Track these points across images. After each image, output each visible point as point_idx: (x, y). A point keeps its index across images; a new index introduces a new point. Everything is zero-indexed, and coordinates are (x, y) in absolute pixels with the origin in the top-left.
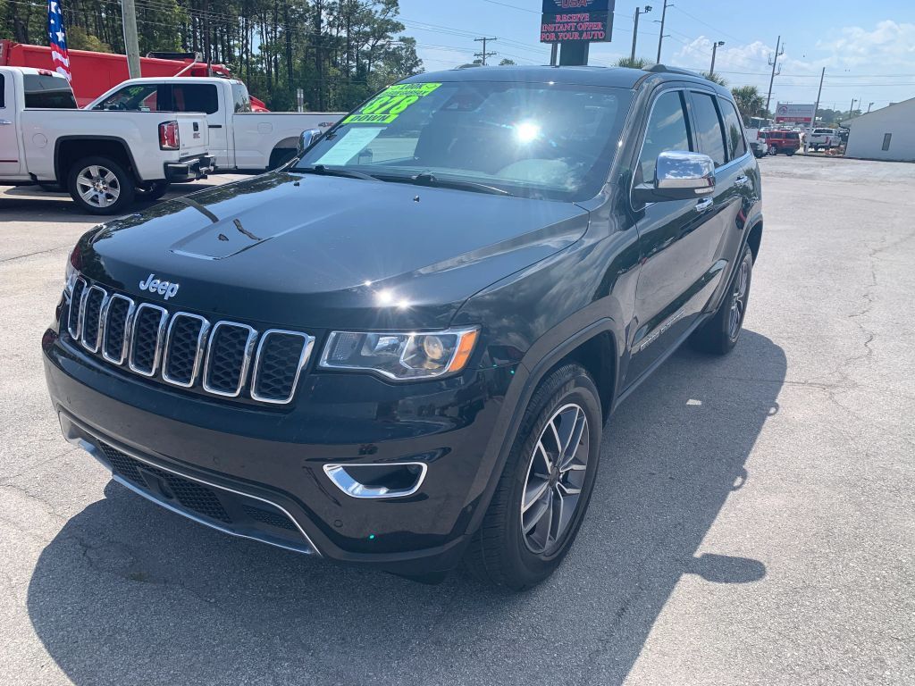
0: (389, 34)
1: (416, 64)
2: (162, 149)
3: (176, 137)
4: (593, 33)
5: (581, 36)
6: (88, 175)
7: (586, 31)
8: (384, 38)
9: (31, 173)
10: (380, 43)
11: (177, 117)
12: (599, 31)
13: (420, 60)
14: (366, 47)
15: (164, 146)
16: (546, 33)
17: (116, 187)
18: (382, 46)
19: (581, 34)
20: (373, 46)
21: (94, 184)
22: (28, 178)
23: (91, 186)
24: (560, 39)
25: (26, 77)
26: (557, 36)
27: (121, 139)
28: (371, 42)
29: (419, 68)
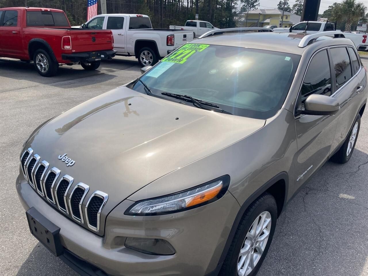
2: (167, 45)
3: (173, 41)
6: (144, 54)
9: (128, 53)
11: (174, 33)
15: (168, 44)
17: (152, 59)
21: (145, 57)
22: (127, 54)
23: (145, 58)
25: (131, 18)
27: (155, 41)
29: (257, 3)
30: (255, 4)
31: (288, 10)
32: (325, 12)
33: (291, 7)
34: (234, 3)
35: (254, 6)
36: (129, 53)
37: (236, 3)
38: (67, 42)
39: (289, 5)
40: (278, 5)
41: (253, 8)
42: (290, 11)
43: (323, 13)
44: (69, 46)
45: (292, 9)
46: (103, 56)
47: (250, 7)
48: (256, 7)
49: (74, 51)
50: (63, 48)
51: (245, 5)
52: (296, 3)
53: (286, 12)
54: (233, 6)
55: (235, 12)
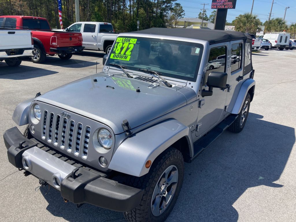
0: (172, 2)
1: (182, 12)
4: (229, 6)
5: (225, 7)
7: (227, 5)
8: (170, 3)
10: (168, 5)
12: (231, 5)
13: (184, 10)
14: (164, 6)
16: (213, 5)
18: (169, 6)
19: (225, 6)
20: (166, 6)
24: (218, 8)
26: (217, 7)
28: (166, 4)
29: (183, 13)
30: (181, 14)
31: (206, 19)
32: (233, 21)
33: (208, 16)
34: (166, 13)
35: (180, 15)
36: (99, 49)
37: (167, 13)
38: (54, 40)
39: (207, 16)
40: (199, 15)
41: (180, 17)
42: (207, 20)
43: (232, 22)
44: (55, 43)
45: (209, 18)
46: (76, 50)
47: (178, 16)
48: (183, 16)
49: (58, 46)
50: (51, 44)
51: (174, 14)
52: (212, 14)
53: (204, 21)
54: (165, 15)
55: (167, 20)
